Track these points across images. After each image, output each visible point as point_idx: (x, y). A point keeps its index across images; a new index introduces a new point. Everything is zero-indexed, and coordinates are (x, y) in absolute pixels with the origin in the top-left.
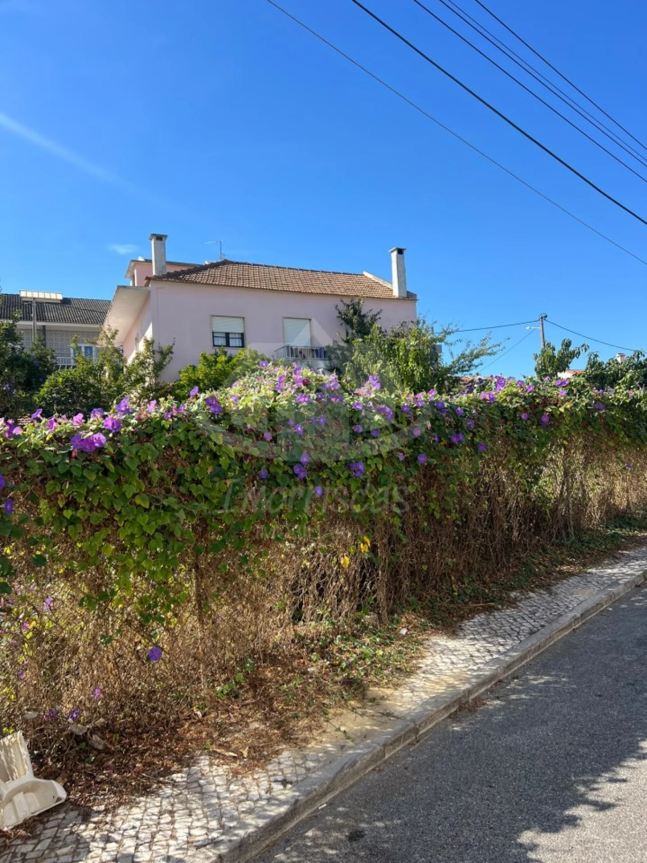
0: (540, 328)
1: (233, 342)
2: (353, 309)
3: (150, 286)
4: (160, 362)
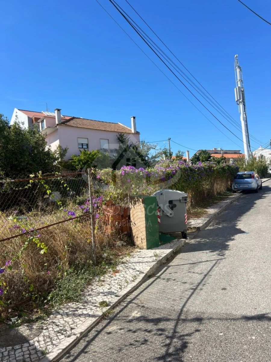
0: (168, 142)
1: (84, 147)
2: (122, 137)
3: (58, 127)
4: (63, 153)
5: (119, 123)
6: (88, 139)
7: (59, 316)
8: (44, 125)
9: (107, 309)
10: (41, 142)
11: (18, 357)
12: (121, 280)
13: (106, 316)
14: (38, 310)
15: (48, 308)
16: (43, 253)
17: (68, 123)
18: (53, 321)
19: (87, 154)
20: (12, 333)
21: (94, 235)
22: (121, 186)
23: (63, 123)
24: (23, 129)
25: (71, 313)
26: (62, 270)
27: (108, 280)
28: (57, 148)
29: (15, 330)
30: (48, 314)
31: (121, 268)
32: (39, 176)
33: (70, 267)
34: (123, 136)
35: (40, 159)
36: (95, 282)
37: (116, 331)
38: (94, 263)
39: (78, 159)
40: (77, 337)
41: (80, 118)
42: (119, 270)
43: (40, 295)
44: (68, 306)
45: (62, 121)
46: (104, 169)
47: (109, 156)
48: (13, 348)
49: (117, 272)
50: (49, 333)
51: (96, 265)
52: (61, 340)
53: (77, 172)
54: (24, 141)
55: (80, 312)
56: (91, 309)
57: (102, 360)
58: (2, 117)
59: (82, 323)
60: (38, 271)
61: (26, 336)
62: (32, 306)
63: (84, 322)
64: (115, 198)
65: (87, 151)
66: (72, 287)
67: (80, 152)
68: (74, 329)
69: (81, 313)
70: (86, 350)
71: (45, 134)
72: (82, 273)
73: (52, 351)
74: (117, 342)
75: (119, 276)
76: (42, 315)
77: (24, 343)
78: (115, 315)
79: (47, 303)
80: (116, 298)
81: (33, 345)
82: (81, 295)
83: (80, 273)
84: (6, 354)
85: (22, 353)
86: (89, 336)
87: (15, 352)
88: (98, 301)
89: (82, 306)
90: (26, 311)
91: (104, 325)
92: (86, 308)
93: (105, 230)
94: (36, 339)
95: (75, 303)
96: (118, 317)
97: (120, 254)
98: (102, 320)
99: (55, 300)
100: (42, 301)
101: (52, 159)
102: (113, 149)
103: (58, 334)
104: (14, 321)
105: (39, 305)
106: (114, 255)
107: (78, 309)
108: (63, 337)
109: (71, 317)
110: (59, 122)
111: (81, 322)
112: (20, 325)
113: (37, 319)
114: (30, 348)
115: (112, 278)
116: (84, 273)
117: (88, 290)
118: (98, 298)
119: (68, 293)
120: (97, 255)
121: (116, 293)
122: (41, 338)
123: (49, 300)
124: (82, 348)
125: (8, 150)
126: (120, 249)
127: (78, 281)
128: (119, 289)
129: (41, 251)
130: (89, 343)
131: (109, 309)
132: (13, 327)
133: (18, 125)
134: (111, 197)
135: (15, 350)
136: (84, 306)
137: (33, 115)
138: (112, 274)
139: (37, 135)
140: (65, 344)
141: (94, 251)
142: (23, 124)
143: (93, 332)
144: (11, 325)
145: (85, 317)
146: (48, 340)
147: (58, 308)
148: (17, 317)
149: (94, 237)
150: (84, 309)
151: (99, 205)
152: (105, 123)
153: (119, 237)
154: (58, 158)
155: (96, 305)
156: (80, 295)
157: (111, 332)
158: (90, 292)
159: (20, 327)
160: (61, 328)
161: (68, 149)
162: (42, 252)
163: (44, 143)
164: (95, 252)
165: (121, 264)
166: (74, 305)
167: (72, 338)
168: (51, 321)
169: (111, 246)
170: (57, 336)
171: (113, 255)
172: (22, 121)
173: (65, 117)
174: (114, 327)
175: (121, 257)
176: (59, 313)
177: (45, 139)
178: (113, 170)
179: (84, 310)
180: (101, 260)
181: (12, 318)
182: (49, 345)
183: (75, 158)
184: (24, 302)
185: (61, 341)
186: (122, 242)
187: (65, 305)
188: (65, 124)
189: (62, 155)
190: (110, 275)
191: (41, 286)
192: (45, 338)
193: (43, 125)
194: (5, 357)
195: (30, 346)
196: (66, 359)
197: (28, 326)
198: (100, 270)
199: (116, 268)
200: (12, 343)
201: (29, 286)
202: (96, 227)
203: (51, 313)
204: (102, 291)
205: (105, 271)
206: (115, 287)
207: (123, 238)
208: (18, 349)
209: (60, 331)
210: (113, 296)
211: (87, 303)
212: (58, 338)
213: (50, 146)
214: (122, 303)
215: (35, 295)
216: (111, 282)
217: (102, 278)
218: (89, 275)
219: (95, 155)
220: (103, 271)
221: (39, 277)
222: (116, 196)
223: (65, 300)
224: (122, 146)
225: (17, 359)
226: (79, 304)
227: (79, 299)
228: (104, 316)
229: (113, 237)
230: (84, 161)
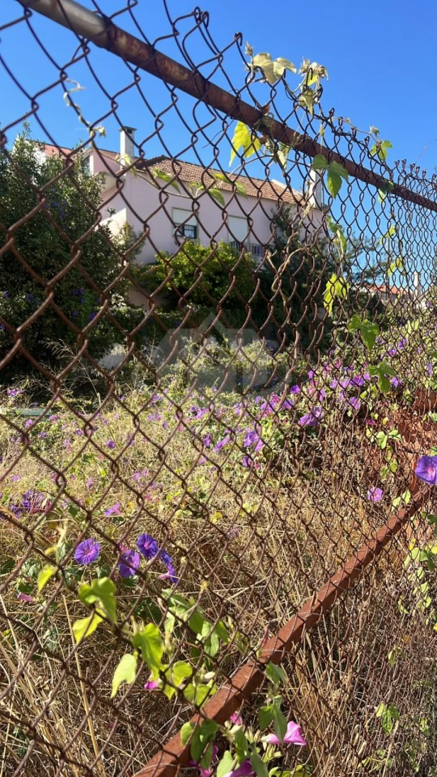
1: (187, 233)
2: (285, 214)
3: (125, 175)
19: (197, 251)
28: (119, 230)
39: (174, 263)
47: (251, 262)
65: (196, 244)
188: (144, 170)
219: (216, 256)
230: (190, 270)
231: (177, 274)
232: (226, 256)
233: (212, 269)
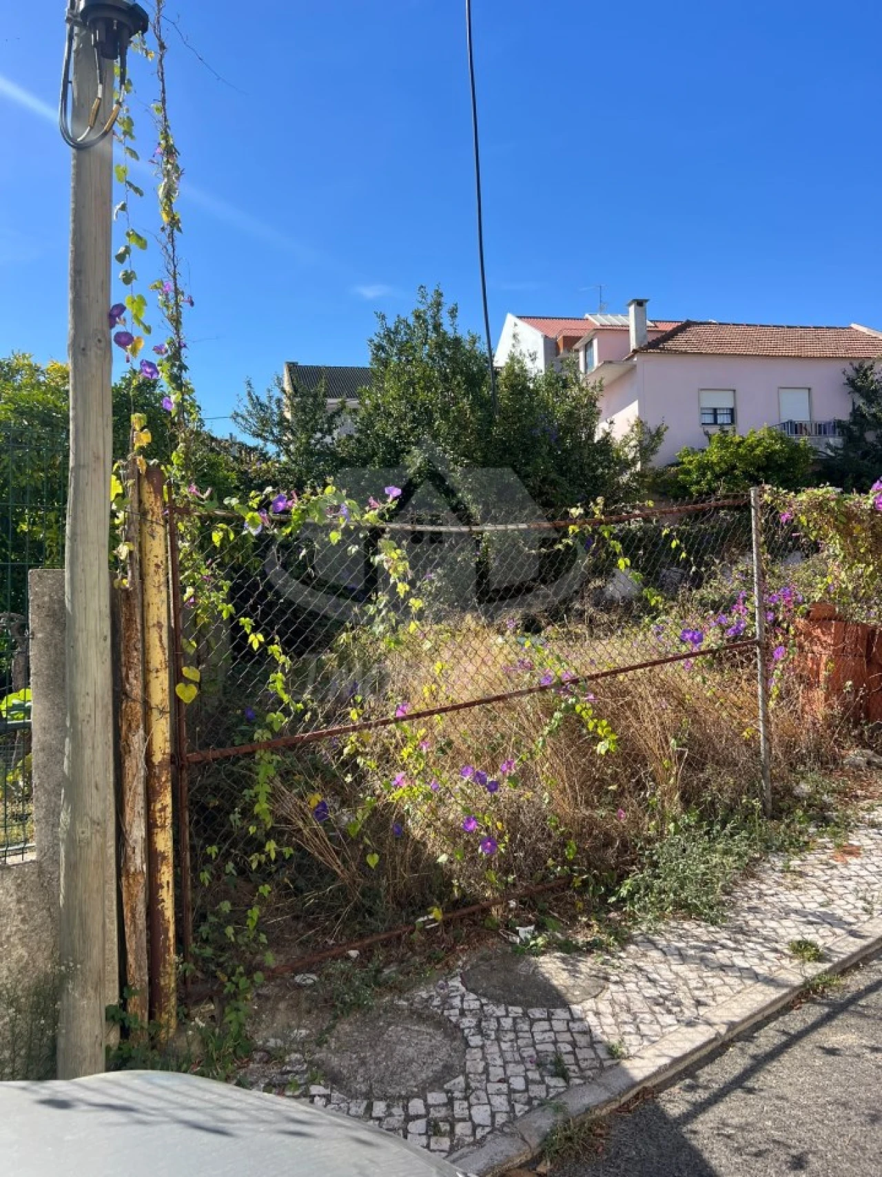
1: (720, 419)
2: (865, 374)
3: (635, 359)
4: (649, 445)
5: (853, 325)
6: (734, 391)
7: (655, 954)
8: (592, 357)
9: (820, 971)
10: (583, 412)
11: (542, 1042)
12: (869, 884)
13: (815, 992)
14: (589, 919)
15: (621, 921)
16: (603, 752)
17: (669, 345)
18: (640, 964)
19: (732, 442)
20: (522, 968)
21: (766, 715)
22: (869, 551)
23: (654, 345)
24: (533, 376)
25: (692, 952)
26: (659, 812)
27: (816, 874)
28: (629, 428)
29: (530, 964)
30: (625, 941)
31: (867, 842)
32: (597, 512)
33: (686, 810)
34: (869, 373)
35: (581, 466)
36: (770, 872)
37: (859, 1051)
38: (764, 811)
39: (699, 462)
40: (718, 1034)
41: (710, 323)
42: (858, 848)
43: (594, 876)
44: (683, 929)
45: (652, 337)
46: (809, 491)
47: (811, 448)
48: (525, 1014)
49: (854, 852)
50: (628, 998)
51: (773, 818)
52: (666, 1027)
53: (713, 499)
54: (537, 410)
55: (722, 956)
56: (762, 958)
57: (809, 1130)
58: (477, 345)
59: (732, 994)
60: (589, 804)
61: (559, 988)
62: (574, 904)
63: (739, 992)
64: (843, 592)
65: (731, 433)
66: (697, 874)
67: (706, 438)
68: (705, 1005)
69: (728, 962)
70: (749, 1084)
71: (597, 384)
72: (725, 835)
73: (639, 1054)
74: (863, 1088)
75: (859, 867)
76: (604, 937)
77: (555, 1008)
78: (848, 995)
79: (618, 906)
80: (851, 939)
81: (581, 1020)
82: (724, 905)
83: (718, 831)
84: (507, 1023)
85: (552, 1034)
86: (757, 1042)
87: (531, 1026)
88: (783, 937)
89: (730, 939)
90: (556, 915)
91: (810, 1020)
92: (744, 951)
93: (804, 705)
94: (590, 1004)
95: (703, 924)
96: (862, 1006)
97: (859, 792)
98: (801, 1003)
99: (642, 904)
100: (600, 896)
101: (616, 464)
102: (828, 420)
103: (657, 1009)
104: (526, 938)
105: (594, 907)
106: (839, 793)
107: (717, 948)
108: (669, 1019)
109: (693, 966)
110: (642, 342)
111: (726, 989)
112: (543, 953)
113: (591, 947)
114: (575, 1026)
115: (832, 868)
116: (732, 835)
117: (746, 892)
118: (785, 927)
119: (682, 888)
120: (775, 784)
121: (850, 924)
122: (604, 1007)
123: (624, 900)
124: (736, 1073)
125: (490, 442)
126: (860, 776)
127: (715, 859)
128: (860, 911)
129: (599, 746)
130: (760, 1063)
131: (826, 972)
132: (523, 952)
133: (519, 362)
134: (827, 591)
135: (533, 1022)
136: (736, 941)
137: (558, 330)
138: (832, 858)
139: (575, 391)
140: (679, 1044)
141: (764, 768)
142: (533, 360)
143: (772, 1033)
144: (518, 947)
145: (741, 978)
146: (625, 1017)
147: (650, 929)
148: (532, 928)
149: (767, 721)
150: (735, 950)
151: (781, 618)
152: (801, 332)
153: (855, 733)
154: (634, 462)
155: (778, 946)
156: (722, 903)
157: (837, 1049)
158: (756, 901)
159: (542, 959)
160: (665, 992)
161: (667, 428)
162: (601, 748)
163: (592, 414)
164: (768, 773)
165: (865, 828)
166: (700, 930)
167: (702, 1033)
168: (630, 962)
169: (828, 762)
170: (653, 1013)
171: (834, 791)
172: (531, 351)
173: (658, 324)
174: (850, 1035)
175: (865, 804)
176: (654, 944)
177: (596, 400)
178: (842, 493)
179: (734, 953)
180: (791, 803)
181: (520, 926)
182: (630, 1033)
183: (690, 458)
184: (552, 890)
185: (664, 1030)
186: (870, 752)
187: (673, 924)
188: (661, 349)
189: (646, 450)
190: (824, 857)
191: (596, 849)
192: (617, 1009)
193: (588, 359)
194: (506, 1031)
195: (573, 1019)
196: (685, 1091)
197: (564, 960)
198: (785, 834)
199: (847, 838)
200: (522, 998)
201: (564, 845)
202: (775, 689)
203: (630, 940)
204: (799, 906)
205: (806, 843)
206: (848, 903)
207: (871, 737)
208: (540, 1020)
209: (661, 1000)
210: (838, 931)
211: (744, 934)
212: (656, 1019)
213: (612, 423)
214: (875, 962)
215: (581, 873)
216: (830, 882)
217: (795, 863)
218: (750, 846)
219: (757, 446)
220: (797, 840)
221: (592, 823)
222: (850, 588)
223: (671, 908)
224: (865, 409)
225: (539, 1047)
226: (717, 932)
227: (717, 917)
228: (808, 990)
229: (833, 733)
230: (721, 468)
231: (704, 475)
232: (772, 444)
233: (752, 464)
